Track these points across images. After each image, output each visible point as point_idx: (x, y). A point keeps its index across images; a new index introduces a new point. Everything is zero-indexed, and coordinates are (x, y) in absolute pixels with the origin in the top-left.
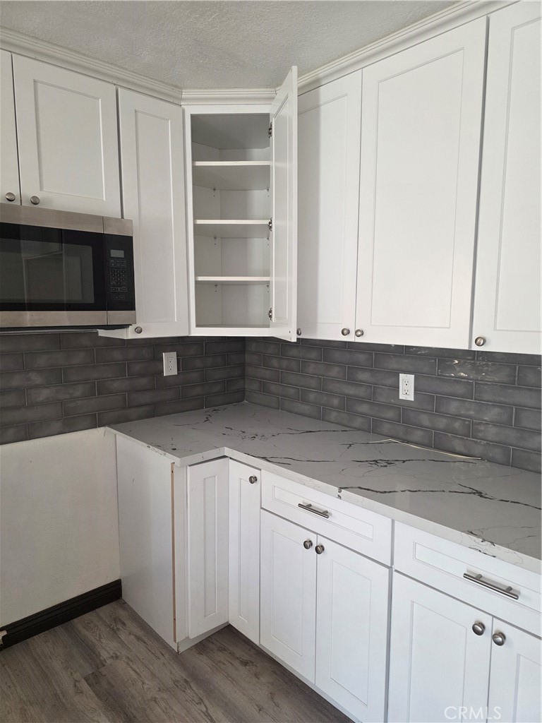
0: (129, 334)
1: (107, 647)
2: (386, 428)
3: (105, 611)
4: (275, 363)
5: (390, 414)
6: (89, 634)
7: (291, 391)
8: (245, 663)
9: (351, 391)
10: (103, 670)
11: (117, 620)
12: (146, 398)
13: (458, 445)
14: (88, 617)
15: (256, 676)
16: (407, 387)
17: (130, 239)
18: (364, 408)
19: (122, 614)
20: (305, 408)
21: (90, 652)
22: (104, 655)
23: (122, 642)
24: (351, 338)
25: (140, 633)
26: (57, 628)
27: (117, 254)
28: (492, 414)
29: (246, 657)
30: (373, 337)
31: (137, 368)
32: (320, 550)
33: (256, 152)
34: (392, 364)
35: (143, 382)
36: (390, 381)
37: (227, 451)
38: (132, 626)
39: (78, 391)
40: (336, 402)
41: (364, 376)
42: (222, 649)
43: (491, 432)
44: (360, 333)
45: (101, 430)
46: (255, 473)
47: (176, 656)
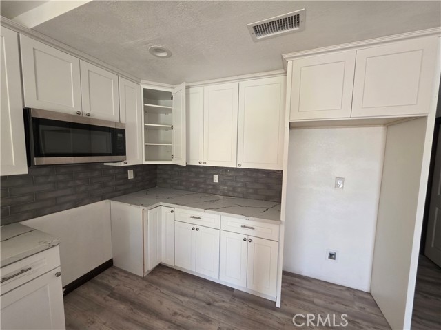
0: (122, 164)
1: (113, 283)
2: (210, 191)
3: (108, 271)
4: (169, 172)
5: (210, 187)
6: (103, 281)
7: (176, 182)
8: (169, 274)
9: (198, 181)
10: (115, 291)
11: (114, 273)
12: (123, 187)
13: (231, 194)
14: (100, 275)
15: (174, 276)
16: (216, 179)
17: (124, 130)
18: (202, 186)
19: (116, 271)
20: (182, 187)
21: (106, 287)
22: (113, 286)
23: (119, 280)
24: (201, 165)
25: (126, 275)
26: (87, 283)
27: (120, 135)
28: (240, 185)
29: (168, 272)
30: (209, 164)
31: (119, 176)
32: (197, 229)
33: (161, 101)
34: (212, 172)
35: (121, 181)
36: (211, 177)
37: (161, 204)
38: (121, 273)
39: (96, 186)
40: (193, 185)
41: (203, 176)
42: (159, 272)
43: (239, 190)
44: (205, 163)
45: (105, 201)
46: (173, 209)
47: (143, 278)
